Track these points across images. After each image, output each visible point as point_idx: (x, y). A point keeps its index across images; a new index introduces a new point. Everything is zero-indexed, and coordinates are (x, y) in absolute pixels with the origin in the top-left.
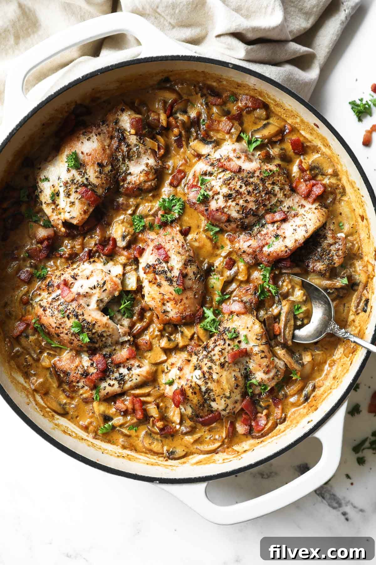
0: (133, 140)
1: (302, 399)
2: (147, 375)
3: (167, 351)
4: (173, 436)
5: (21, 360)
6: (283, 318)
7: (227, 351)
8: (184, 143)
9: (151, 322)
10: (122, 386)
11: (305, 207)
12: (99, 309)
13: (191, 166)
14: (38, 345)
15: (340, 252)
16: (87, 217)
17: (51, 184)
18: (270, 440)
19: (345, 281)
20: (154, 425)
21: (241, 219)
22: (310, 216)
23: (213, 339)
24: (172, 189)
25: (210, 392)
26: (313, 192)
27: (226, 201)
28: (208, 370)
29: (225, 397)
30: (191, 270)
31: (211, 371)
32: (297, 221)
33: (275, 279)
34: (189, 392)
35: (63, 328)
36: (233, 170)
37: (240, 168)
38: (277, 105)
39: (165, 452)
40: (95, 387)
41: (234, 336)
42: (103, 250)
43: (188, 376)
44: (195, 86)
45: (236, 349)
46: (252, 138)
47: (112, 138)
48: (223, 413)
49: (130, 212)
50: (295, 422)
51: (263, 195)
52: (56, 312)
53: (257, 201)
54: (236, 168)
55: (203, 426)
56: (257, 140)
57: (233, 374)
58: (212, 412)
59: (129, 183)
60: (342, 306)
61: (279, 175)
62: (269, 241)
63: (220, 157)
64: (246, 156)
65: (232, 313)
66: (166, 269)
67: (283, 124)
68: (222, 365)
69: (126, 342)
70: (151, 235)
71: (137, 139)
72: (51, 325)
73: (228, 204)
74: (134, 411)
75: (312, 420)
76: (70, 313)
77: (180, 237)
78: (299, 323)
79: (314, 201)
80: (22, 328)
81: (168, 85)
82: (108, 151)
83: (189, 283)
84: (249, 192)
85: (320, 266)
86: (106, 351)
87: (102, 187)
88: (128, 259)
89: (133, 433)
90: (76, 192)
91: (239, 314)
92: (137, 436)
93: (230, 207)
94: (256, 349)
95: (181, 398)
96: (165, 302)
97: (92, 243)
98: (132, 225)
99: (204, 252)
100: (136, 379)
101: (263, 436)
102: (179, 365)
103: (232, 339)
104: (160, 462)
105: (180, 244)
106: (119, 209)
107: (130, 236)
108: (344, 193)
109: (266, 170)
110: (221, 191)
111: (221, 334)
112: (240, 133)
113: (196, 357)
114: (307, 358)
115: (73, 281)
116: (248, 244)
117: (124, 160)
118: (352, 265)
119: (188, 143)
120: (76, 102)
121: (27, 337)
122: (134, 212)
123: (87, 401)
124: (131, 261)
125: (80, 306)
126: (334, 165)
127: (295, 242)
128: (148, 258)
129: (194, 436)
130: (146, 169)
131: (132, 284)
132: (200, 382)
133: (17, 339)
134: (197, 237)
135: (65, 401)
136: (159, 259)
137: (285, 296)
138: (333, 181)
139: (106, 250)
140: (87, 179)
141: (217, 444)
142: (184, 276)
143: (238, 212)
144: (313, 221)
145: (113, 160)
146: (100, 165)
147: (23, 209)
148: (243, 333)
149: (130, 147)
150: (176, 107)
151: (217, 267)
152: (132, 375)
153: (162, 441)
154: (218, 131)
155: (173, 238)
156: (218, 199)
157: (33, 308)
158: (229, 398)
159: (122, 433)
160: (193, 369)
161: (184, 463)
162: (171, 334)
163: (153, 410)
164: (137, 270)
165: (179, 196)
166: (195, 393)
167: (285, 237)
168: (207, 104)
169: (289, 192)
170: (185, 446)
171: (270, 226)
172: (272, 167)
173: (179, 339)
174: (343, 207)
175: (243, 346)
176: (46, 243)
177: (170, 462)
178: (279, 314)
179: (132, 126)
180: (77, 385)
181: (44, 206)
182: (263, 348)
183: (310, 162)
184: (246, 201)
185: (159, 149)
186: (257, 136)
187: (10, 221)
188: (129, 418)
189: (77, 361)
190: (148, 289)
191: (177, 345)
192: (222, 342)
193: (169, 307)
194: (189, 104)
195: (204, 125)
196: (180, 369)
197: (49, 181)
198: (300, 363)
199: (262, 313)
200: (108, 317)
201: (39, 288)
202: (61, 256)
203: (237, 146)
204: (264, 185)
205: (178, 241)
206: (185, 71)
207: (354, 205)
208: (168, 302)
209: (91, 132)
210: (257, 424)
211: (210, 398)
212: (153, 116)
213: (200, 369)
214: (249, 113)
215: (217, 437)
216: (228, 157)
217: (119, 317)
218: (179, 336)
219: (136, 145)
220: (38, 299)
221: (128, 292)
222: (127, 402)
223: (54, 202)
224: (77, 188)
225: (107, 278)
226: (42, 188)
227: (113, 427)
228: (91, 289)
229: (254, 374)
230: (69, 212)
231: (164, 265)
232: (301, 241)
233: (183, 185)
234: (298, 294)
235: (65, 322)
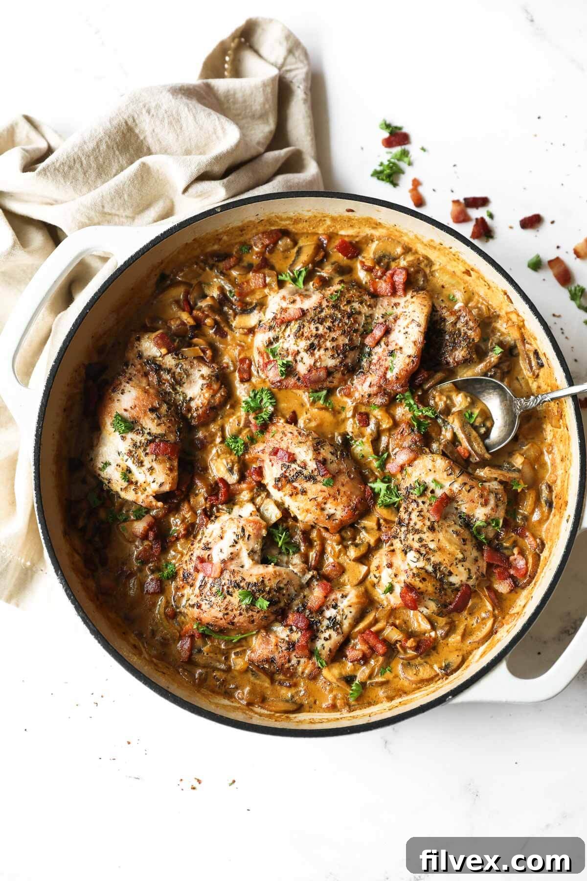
0: (170, 361)
1: (546, 509)
2: (359, 600)
3: (364, 559)
4: (435, 648)
5: (211, 682)
6: (461, 436)
7: (425, 510)
8: (226, 329)
9: (323, 541)
10: (340, 631)
11: (399, 304)
12: (257, 563)
13: (250, 347)
14: (218, 651)
15: (471, 324)
16: (176, 474)
17: (114, 465)
18: (542, 575)
19: (498, 350)
20: (404, 649)
21: (341, 363)
22: (411, 308)
23: (401, 509)
24: (246, 385)
25: (439, 568)
26: (397, 283)
27: (313, 354)
28: (420, 545)
29: (460, 561)
30: (326, 452)
31: (424, 543)
32: (402, 323)
33: (423, 401)
34: (417, 583)
35: (232, 610)
36: (297, 317)
37: (303, 310)
38: (297, 221)
39: (438, 671)
40: (312, 653)
41: (422, 488)
42: (217, 499)
43: (404, 567)
44: (197, 264)
45: (433, 501)
46: (293, 274)
47: (146, 375)
48: (471, 583)
49: (218, 440)
50: (554, 536)
51: (347, 321)
52: (213, 599)
53: (345, 331)
54: (298, 314)
55: (459, 613)
56: (300, 272)
57: (450, 530)
58: (457, 590)
59: (197, 410)
60: (516, 382)
61: (348, 291)
62: (387, 364)
63: (274, 315)
64: (300, 295)
65: (402, 468)
66: (299, 469)
67: (315, 238)
68: (432, 529)
69: (311, 579)
70: (259, 447)
71: (173, 358)
72: (216, 618)
73: (317, 356)
74: (372, 649)
75: (569, 516)
76: (228, 588)
77: (290, 428)
78: (483, 430)
79: (405, 291)
80: (186, 644)
81: (169, 282)
82: (151, 391)
83: (333, 467)
85: (460, 354)
86: (297, 604)
87: (171, 432)
88: (251, 490)
89: (388, 675)
90: (147, 454)
91: (410, 463)
92: (396, 676)
93: (320, 357)
94: (456, 487)
95: (413, 595)
96: (323, 506)
97: (201, 500)
98: (230, 452)
99: (327, 429)
100: (351, 612)
101: (532, 577)
102: (385, 563)
103: (422, 494)
104: (441, 685)
105: (296, 433)
106: (204, 446)
107: (236, 465)
108: (430, 263)
109: (332, 294)
110: (299, 348)
111: (407, 497)
112: (278, 277)
113: (398, 540)
114: (518, 461)
115: (208, 552)
116: (367, 383)
117: (174, 389)
118: (494, 330)
119: (230, 327)
120: (84, 364)
121: (200, 651)
122: (224, 437)
123: (314, 677)
124: (255, 490)
125: (233, 572)
126: (399, 242)
127: (415, 345)
128: (272, 472)
129: (458, 631)
130: (205, 382)
131: (273, 514)
132: (421, 564)
133: (190, 662)
134: (309, 416)
135: (289, 695)
136: (283, 465)
137: (447, 411)
138: (410, 258)
139: (221, 498)
140: (149, 434)
141: (489, 623)
142: (323, 463)
143: (333, 357)
144: (418, 310)
145: (164, 397)
146: (153, 410)
147: (102, 514)
148: (429, 480)
149: (172, 371)
150: (191, 298)
151: (352, 432)
152: (343, 610)
153: (426, 662)
154: (253, 292)
155: (283, 433)
156: (302, 358)
157: (185, 615)
158: (464, 560)
159: (377, 684)
160: (404, 556)
161: (467, 667)
162: (354, 539)
163: (393, 634)
164: (268, 495)
165: (260, 387)
166: (424, 579)
167: (401, 348)
168: (222, 273)
169: (372, 300)
170: (457, 650)
171: (377, 350)
172: (337, 287)
173: (366, 538)
174: (440, 278)
175: (439, 493)
176: (151, 534)
177: (452, 677)
178: (455, 435)
179: (159, 346)
180: (290, 664)
181: (123, 494)
182: (463, 480)
183: (372, 256)
184: (333, 340)
185: (204, 351)
186: (298, 267)
187: (97, 539)
188: (372, 662)
189: (273, 639)
190: (295, 506)
191: (369, 545)
192: (414, 505)
193: (330, 508)
194: (203, 285)
195: (234, 296)
196: (390, 566)
197: (110, 464)
198: (514, 470)
199: (435, 446)
200: (272, 564)
201: (177, 589)
202: (177, 539)
203: (283, 292)
204: (340, 310)
205: (291, 433)
206: (175, 253)
207: (450, 268)
208: (325, 503)
209: (121, 384)
210: (517, 569)
211: (444, 574)
212: (174, 325)
213: (411, 549)
214: (271, 252)
215: (483, 615)
216: (282, 308)
217: (285, 559)
218: (363, 534)
219: (177, 365)
220: (184, 602)
221: (276, 525)
222: (358, 647)
223: (130, 482)
224: (145, 450)
225: (243, 523)
226: (108, 477)
227: (363, 685)
228: (233, 546)
229: (473, 516)
230: (154, 482)
231: (293, 466)
232: (421, 339)
233: (255, 373)
234: (460, 401)
235: (229, 602)
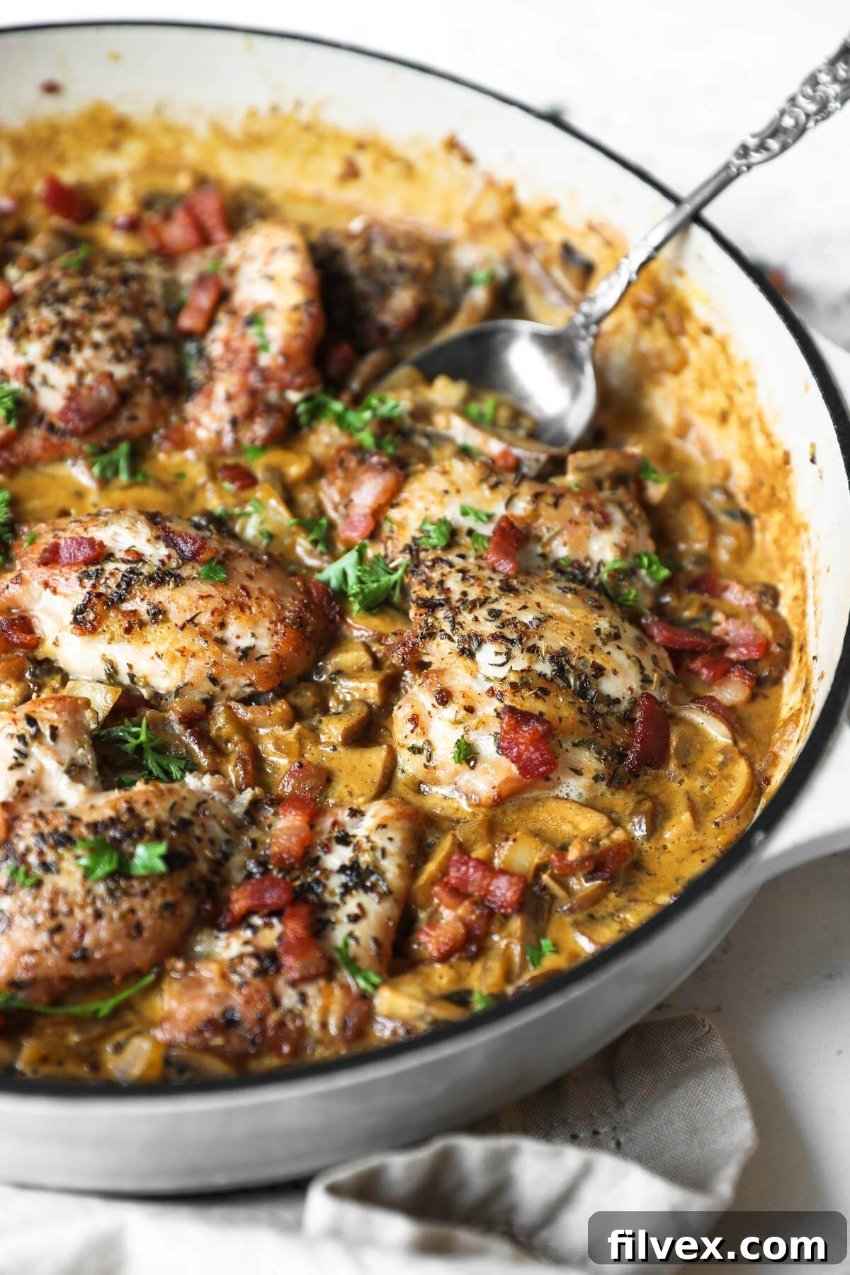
1: (738, 528)
3: (367, 735)
4: (637, 865)
7: (473, 567)
9: (247, 731)
10: (382, 888)
12: (95, 787)
21: (140, 370)
23: (414, 587)
25: (568, 662)
26: (206, 220)
27: (67, 362)
28: (498, 623)
29: (609, 638)
31: (505, 618)
32: (249, 269)
34: (530, 703)
35: (71, 912)
40: (328, 968)
41: (443, 533)
43: (481, 687)
45: (482, 547)
48: (654, 692)
51: (123, 291)
53: (125, 308)
57: (553, 588)
58: (630, 716)
62: (250, 342)
65: (376, 517)
66: (124, 567)
68: (507, 588)
69: (254, 804)
73: (79, 364)
74: (485, 906)
75: (813, 446)
76: (41, 853)
84: (88, 308)
85: (403, 299)
86: (240, 864)
91: (392, 498)
93: (88, 366)
94: (522, 506)
95: (536, 726)
96: (218, 633)
101: (787, 646)
102: (428, 703)
103: (451, 543)
110: (30, 359)
111: (416, 559)
113: (437, 638)
116: (219, 399)
124: (27, 675)
125: (40, 818)
129: (677, 810)
132: (520, 662)
136: (83, 576)
137: (423, 411)
141: (740, 771)
143: (118, 359)
148: (452, 513)
152: (368, 841)
153: (635, 900)
155: (55, 530)
156: (44, 378)
158: (617, 636)
160: (469, 662)
162: (324, 707)
163: (520, 854)
166: (543, 693)
167: (268, 305)
170: (694, 851)
171: (214, 334)
173: (353, 692)
175: (486, 530)
180: (281, 1011)
184: (106, 326)
188: (498, 941)
189: (207, 971)
192: (441, 569)
193: (239, 633)
196: (444, 697)
200: (139, 783)
208: (222, 625)
210: (742, 646)
211: (585, 676)
213: (479, 641)
215: (718, 759)
218: (343, 688)
222: (445, 916)
228: (18, 765)
229: (587, 558)
231: (109, 567)
234: (442, 393)
235: (56, 893)
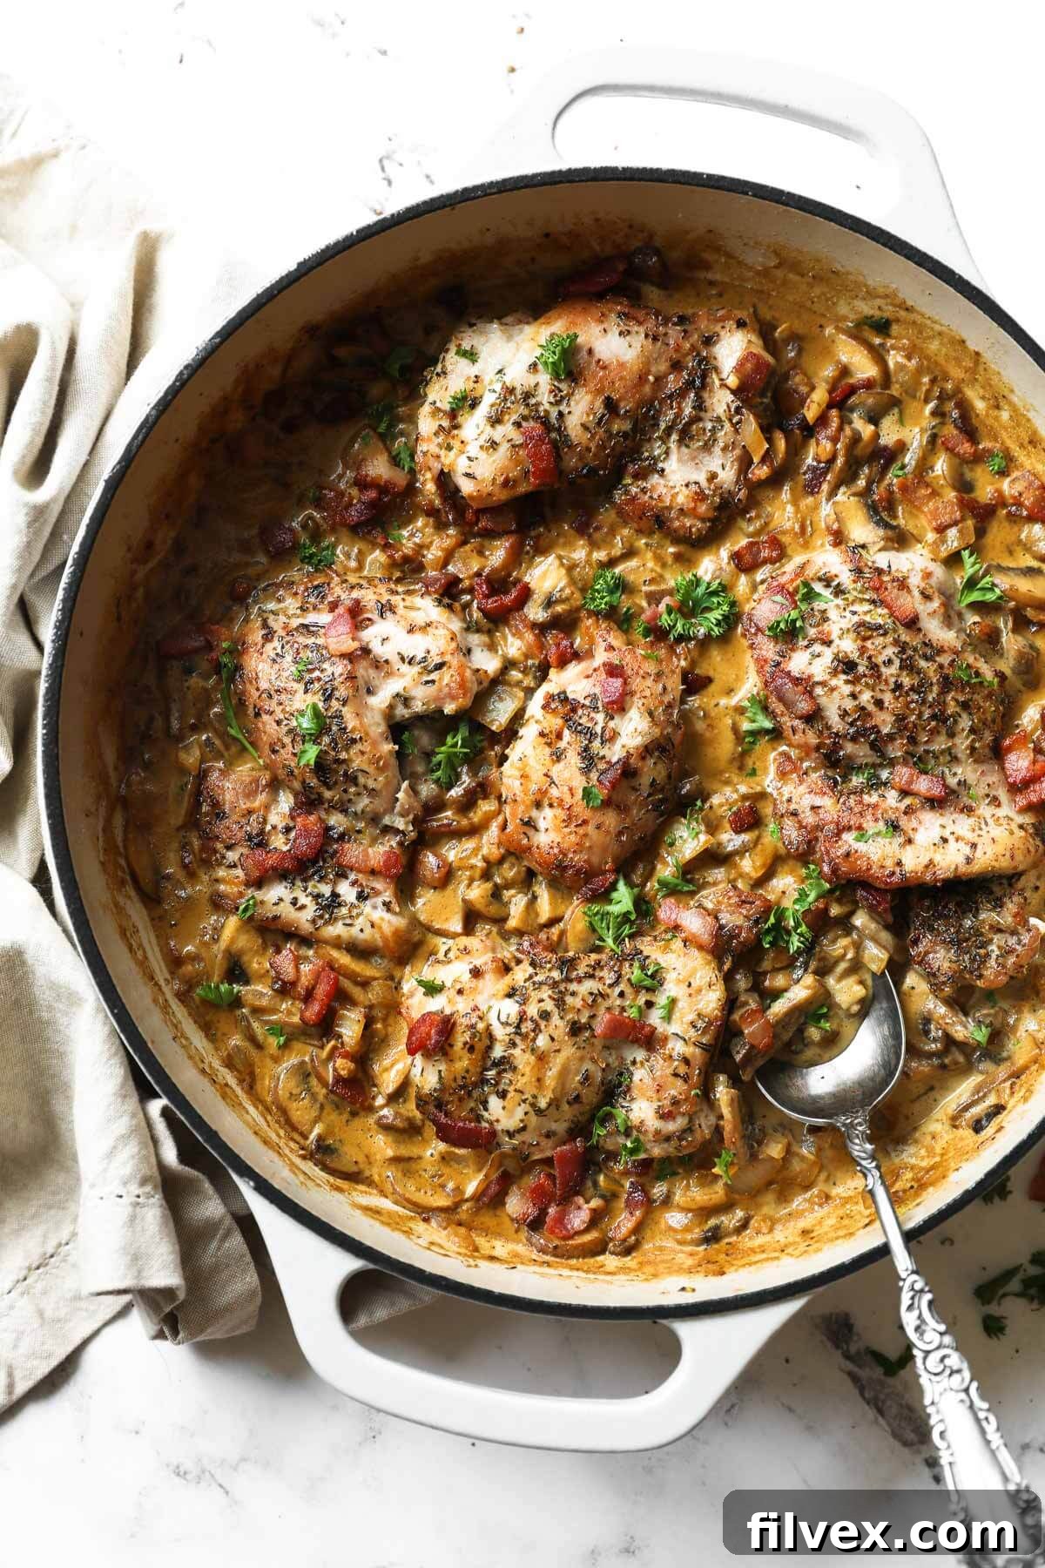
0: (721, 401)
1: (699, 1232)
2: (391, 938)
3: (473, 917)
4: (355, 1112)
5: (139, 713)
7: (608, 1003)
8: (825, 487)
9: (481, 828)
10: (320, 922)
11: (999, 805)
12: (388, 716)
13: (806, 546)
14: (199, 706)
15: (1012, 960)
16: (503, 496)
17: (473, 370)
18: (566, 1272)
19: (981, 1035)
20: (330, 1058)
21: (837, 734)
22: (998, 832)
23: (594, 956)
24: (730, 568)
25: (505, 1070)
26: (1037, 787)
27: (834, 673)
28: (536, 1017)
29: (533, 1105)
30: (652, 771)
31: (543, 1024)
32: (962, 825)
34: (461, 1038)
35: (280, 703)
36: (897, 613)
37: (916, 619)
39: (313, 1136)
40: (258, 884)
41: (648, 982)
42: (487, 597)
43: (482, 1001)
44: (933, 381)
45: (633, 1013)
46: (984, 576)
47: (676, 366)
48: (503, 1139)
49: (602, 555)
50: (649, 1269)
51: (926, 716)
52: (289, 658)
53: (904, 718)
54: (906, 613)
55: (438, 1137)
56: (991, 589)
57: (588, 1065)
58: (479, 1118)
59: (644, 490)
61: (989, 696)
62: (871, 827)
63: (886, 568)
64: (945, 606)
65: (676, 929)
66: (598, 729)
68: (575, 1029)
69: (397, 831)
70: (615, 637)
71: (728, 406)
72: (257, 678)
73: (834, 682)
74: (308, 996)
75: (694, 1290)
76: (319, 679)
77: (675, 685)
79: (1029, 808)
80: (192, 641)
81: (877, 341)
82: (647, 389)
83: (627, 795)
84: (898, 686)
85: (942, 960)
86: (340, 821)
87: (581, 457)
88: (528, 654)
89: (273, 1044)
90: (518, 425)
91: (691, 941)
92: (276, 1059)
93: (833, 690)
94: (678, 1048)
95: (434, 1039)
96: (546, 802)
97: (474, 566)
98: (587, 586)
100: (362, 930)
101: (557, 1252)
102: (478, 962)
103: (637, 988)
104: (287, 1151)
105: (667, 699)
106: (585, 531)
107: (564, 606)
109: (969, 666)
110: (837, 642)
111: (622, 959)
112: (964, 549)
113: (531, 970)
114: (773, 1148)
115: (375, 615)
116: (818, 801)
117: (669, 431)
118: (1016, 1009)
119: (833, 493)
120: (651, 237)
121: (188, 671)
122: (612, 563)
123: (217, 903)
124: (530, 662)
125: (352, 677)
127: (927, 867)
128: (573, 681)
129: (402, 1147)
130: (704, 484)
131: (497, 716)
132: (500, 1032)
133: (164, 661)
134: (714, 710)
135: (171, 870)
136: (594, 697)
139: (492, 602)
140: (561, 414)
141: (442, 1201)
142: (628, 772)
143: (844, 714)
144: (1000, 849)
145: (646, 416)
146: (611, 405)
147: (376, 390)
148: (672, 988)
149: (702, 414)
150: (861, 397)
151: (711, 807)
152: (358, 915)
153: (322, 1107)
154: (918, 511)
155: (659, 675)
156: (819, 656)
157: (246, 617)
158: (539, 1112)
159: (249, 1026)
160: (502, 993)
161: (339, 1189)
162: (508, 885)
163: (350, 1029)
164: (530, 692)
165: (735, 594)
166: (471, 1049)
167: (910, 841)
168: (933, 438)
169: (987, 750)
170: (367, 1157)
171: (892, 796)
172: (987, 669)
173: (517, 909)
175: (655, 1018)
176: (372, 494)
177: (309, 1167)
178: (780, 993)
179: (738, 369)
180: (224, 851)
181: (426, 410)
182: (693, 1055)
184: (879, 703)
185: (764, 461)
186: (999, 580)
187: (327, 396)
188: (286, 1004)
189: (259, 800)
190: (526, 749)
191: (505, 917)
192: (610, 977)
193: (547, 818)
194: (896, 411)
195: (898, 476)
196: (476, 973)
197: (474, 361)
198: (752, 1147)
199: (743, 976)
200: (397, 747)
201: (289, 585)
202: (386, 547)
203: (939, 571)
204: (943, 693)
205: (665, 689)
206: (937, 327)
208: (551, 806)
209: (640, 323)
210: (560, 1218)
211: (497, 1084)
212: (796, 382)
213: (522, 1002)
214: (1013, 518)
215: (451, 1184)
216: (905, 578)
217: (420, 769)
218: (521, 900)
219: (719, 419)
220: (268, 606)
221: (479, 727)
222: (305, 967)
223: (453, 414)
224: (525, 418)
225: (454, 660)
226: (449, 368)
227: (237, 1002)
228: (403, 659)
229: (633, 1099)
230: (470, 459)
231: (600, 717)
232: (941, 875)
233: (759, 576)
234: (850, 991)
235: (293, 693)
